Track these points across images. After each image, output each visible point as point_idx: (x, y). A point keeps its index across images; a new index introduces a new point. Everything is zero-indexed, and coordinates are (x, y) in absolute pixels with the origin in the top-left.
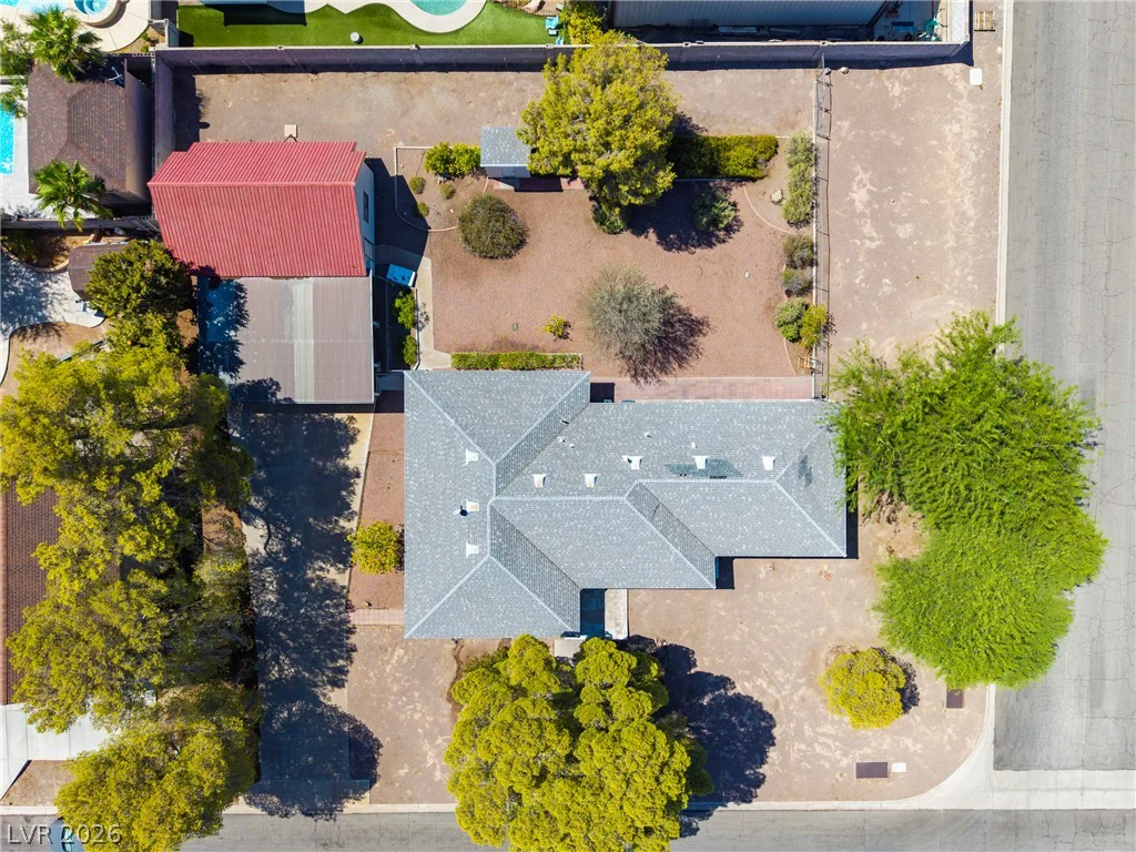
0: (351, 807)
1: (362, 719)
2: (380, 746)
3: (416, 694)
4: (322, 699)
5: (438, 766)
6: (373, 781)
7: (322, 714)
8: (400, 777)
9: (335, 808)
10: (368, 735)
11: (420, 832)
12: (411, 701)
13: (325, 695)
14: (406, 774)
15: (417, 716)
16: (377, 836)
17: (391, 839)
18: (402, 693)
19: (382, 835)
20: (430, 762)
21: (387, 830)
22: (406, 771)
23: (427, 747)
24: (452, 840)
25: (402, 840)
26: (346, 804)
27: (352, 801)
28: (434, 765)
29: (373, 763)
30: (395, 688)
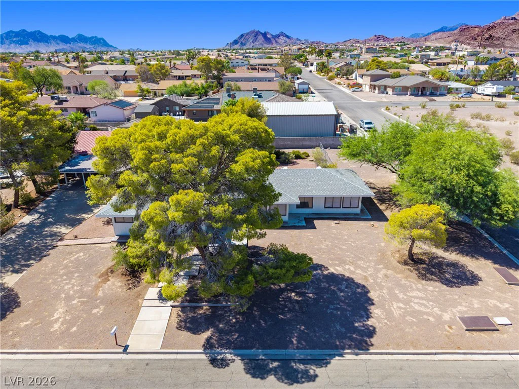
5: (61, 320)
18: (66, 274)
20: (56, 317)
22: (28, 323)
23: (61, 305)
30: (62, 272)
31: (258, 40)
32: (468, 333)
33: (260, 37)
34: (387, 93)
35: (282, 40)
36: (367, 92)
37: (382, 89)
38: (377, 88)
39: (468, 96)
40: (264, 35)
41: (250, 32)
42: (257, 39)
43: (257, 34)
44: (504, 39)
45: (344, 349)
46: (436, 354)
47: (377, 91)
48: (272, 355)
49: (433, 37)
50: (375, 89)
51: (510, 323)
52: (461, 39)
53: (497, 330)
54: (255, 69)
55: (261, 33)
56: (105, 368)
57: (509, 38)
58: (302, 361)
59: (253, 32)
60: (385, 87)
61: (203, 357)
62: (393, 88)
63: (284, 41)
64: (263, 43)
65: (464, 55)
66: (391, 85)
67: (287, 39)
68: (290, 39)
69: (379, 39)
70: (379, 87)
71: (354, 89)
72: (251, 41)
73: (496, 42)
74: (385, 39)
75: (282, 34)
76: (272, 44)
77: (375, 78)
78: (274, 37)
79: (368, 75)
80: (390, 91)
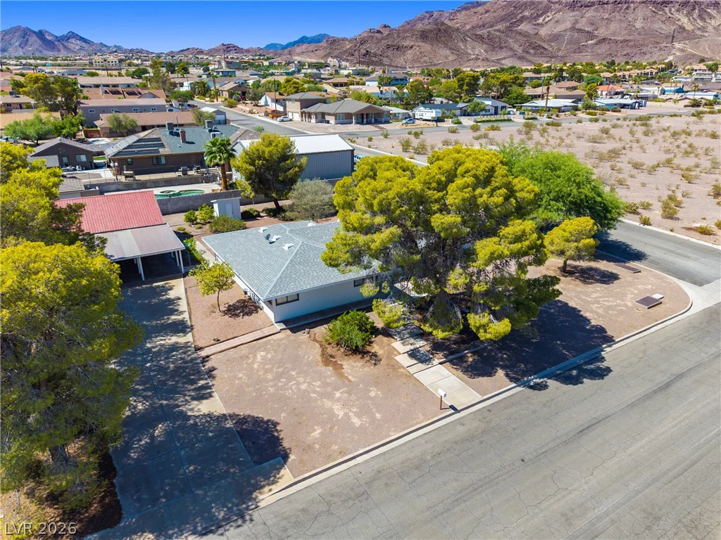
0: (267, 497)
1: (243, 411)
2: (275, 424)
3: (294, 373)
4: (190, 413)
5: (350, 414)
6: (285, 457)
7: (196, 424)
8: (316, 439)
9: (247, 508)
10: (257, 421)
11: (373, 479)
12: (291, 378)
13: (192, 410)
14: (322, 433)
15: (303, 387)
16: (323, 508)
17: (343, 502)
18: (278, 377)
19: (329, 504)
20: (341, 414)
21: (332, 496)
22: (319, 431)
23: (328, 403)
24: (417, 468)
25: (358, 496)
26: (261, 497)
27: (266, 489)
28: (346, 414)
29: (276, 441)
30: (270, 376)
31: (30, 43)
32: (651, 310)
33: (33, 39)
34: (328, 122)
35: (74, 44)
36: (297, 122)
37: (320, 118)
38: (313, 116)
39: (412, 122)
40: (41, 35)
41: (11, 28)
42: (27, 41)
43: (26, 33)
44: (381, 55)
45: (601, 346)
46: (649, 329)
47: (313, 120)
48: (565, 366)
49: (298, 50)
50: (310, 117)
51: (662, 296)
52: (335, 54)
53: (661, 303)
54: (117, 93)
55: (34, 32)
56: (460, 429)
57: (385, 55)
58: (590, 362)
59: (18, 29)
60: (323, 114)
61: (519, 389)
62: (335, 115)
63: (78, 47)
64: (40, 48)
65: (350, 73)
66: (332, 112)
67: (84, 44)
68: (88, 43)
69: (229, 49)
70: (316, 114)
71: (281, 118)
72: (17, 44)
73: (373, 59)
74: (237, 50)
75: (72, 35)
76: (59, 50)
77: (306, 104)
78: (60, 39)
79: (296, 100)
80: (332, 120)
